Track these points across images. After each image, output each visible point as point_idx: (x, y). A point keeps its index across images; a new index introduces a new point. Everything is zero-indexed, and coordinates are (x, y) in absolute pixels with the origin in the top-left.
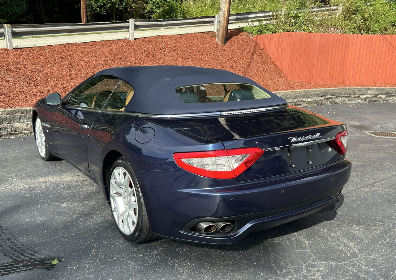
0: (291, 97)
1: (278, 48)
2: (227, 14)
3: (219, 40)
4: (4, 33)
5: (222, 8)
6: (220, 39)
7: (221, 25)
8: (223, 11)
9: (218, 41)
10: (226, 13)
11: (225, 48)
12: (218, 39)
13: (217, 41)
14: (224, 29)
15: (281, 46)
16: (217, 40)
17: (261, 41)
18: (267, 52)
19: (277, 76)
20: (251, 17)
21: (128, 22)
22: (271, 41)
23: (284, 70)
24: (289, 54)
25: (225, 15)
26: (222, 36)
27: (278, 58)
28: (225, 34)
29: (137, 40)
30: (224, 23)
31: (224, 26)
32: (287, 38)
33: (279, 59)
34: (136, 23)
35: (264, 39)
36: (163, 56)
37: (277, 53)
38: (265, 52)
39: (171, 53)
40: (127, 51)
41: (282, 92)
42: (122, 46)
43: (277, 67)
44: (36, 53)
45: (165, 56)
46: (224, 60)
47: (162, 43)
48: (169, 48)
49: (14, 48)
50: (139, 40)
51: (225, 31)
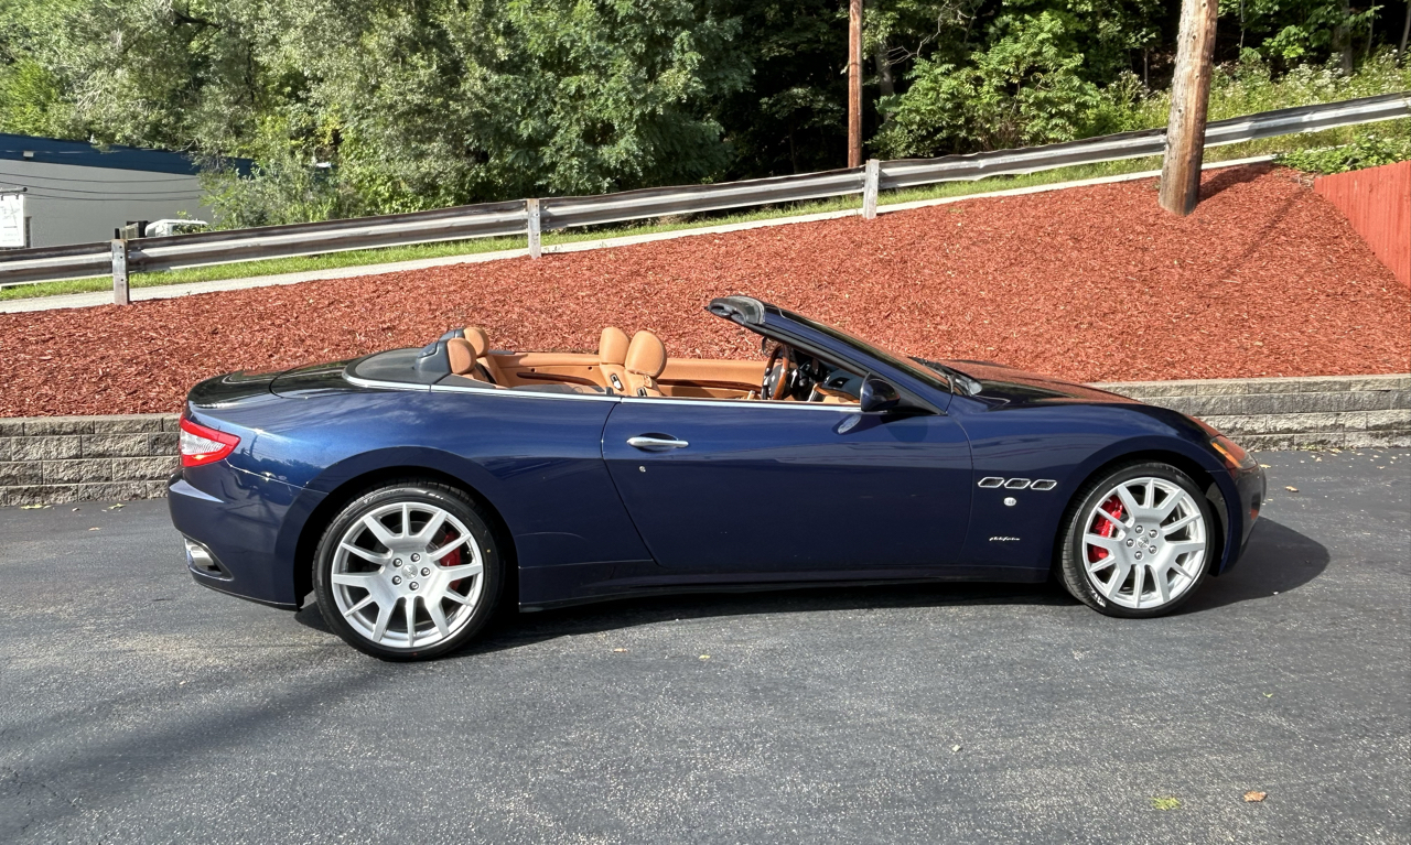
1: (1400, 215)
2: (1196, 119)
3: (1166, 203)
4: (526, 221)
5: (1178, 101)
6: (1171, 196)
7: (1173, 155)
8: (1180, 111)
9: (1164, 203)
10: (1192, 116)
11: (1186, 225)
12: (1165, 199)
13: (1162, 206)
14: (1185, 165)
16: (1160, 200)
17: (1340, 195)
18: (1362, 231)
19: (1388, 316)
21: (864, 170)
22: (1375, 190)
25: (1186, 122)
26: (1177, 186)
27: (1402, 248)
28: (1188, 181)
29: (885, 217)
30: (1184, 147)
31: (1184, 157)
33: (1405, 255)
34: (885, 171)
35: (1350, 187)
36: (938, 257)
37: (1398, 234)
38: (1355, 233)
39: (973, 248)
40: (832, 247)
41: (1376, 381)
42: (825, 236)
43: (1397, 285)
44: (586, 262)
45: (946, 256)
46: (1168, 262)
47: (958, 222)
48: (971, 234)
49: (543, 255)
50: (890, 216)
51: (1189, 170)
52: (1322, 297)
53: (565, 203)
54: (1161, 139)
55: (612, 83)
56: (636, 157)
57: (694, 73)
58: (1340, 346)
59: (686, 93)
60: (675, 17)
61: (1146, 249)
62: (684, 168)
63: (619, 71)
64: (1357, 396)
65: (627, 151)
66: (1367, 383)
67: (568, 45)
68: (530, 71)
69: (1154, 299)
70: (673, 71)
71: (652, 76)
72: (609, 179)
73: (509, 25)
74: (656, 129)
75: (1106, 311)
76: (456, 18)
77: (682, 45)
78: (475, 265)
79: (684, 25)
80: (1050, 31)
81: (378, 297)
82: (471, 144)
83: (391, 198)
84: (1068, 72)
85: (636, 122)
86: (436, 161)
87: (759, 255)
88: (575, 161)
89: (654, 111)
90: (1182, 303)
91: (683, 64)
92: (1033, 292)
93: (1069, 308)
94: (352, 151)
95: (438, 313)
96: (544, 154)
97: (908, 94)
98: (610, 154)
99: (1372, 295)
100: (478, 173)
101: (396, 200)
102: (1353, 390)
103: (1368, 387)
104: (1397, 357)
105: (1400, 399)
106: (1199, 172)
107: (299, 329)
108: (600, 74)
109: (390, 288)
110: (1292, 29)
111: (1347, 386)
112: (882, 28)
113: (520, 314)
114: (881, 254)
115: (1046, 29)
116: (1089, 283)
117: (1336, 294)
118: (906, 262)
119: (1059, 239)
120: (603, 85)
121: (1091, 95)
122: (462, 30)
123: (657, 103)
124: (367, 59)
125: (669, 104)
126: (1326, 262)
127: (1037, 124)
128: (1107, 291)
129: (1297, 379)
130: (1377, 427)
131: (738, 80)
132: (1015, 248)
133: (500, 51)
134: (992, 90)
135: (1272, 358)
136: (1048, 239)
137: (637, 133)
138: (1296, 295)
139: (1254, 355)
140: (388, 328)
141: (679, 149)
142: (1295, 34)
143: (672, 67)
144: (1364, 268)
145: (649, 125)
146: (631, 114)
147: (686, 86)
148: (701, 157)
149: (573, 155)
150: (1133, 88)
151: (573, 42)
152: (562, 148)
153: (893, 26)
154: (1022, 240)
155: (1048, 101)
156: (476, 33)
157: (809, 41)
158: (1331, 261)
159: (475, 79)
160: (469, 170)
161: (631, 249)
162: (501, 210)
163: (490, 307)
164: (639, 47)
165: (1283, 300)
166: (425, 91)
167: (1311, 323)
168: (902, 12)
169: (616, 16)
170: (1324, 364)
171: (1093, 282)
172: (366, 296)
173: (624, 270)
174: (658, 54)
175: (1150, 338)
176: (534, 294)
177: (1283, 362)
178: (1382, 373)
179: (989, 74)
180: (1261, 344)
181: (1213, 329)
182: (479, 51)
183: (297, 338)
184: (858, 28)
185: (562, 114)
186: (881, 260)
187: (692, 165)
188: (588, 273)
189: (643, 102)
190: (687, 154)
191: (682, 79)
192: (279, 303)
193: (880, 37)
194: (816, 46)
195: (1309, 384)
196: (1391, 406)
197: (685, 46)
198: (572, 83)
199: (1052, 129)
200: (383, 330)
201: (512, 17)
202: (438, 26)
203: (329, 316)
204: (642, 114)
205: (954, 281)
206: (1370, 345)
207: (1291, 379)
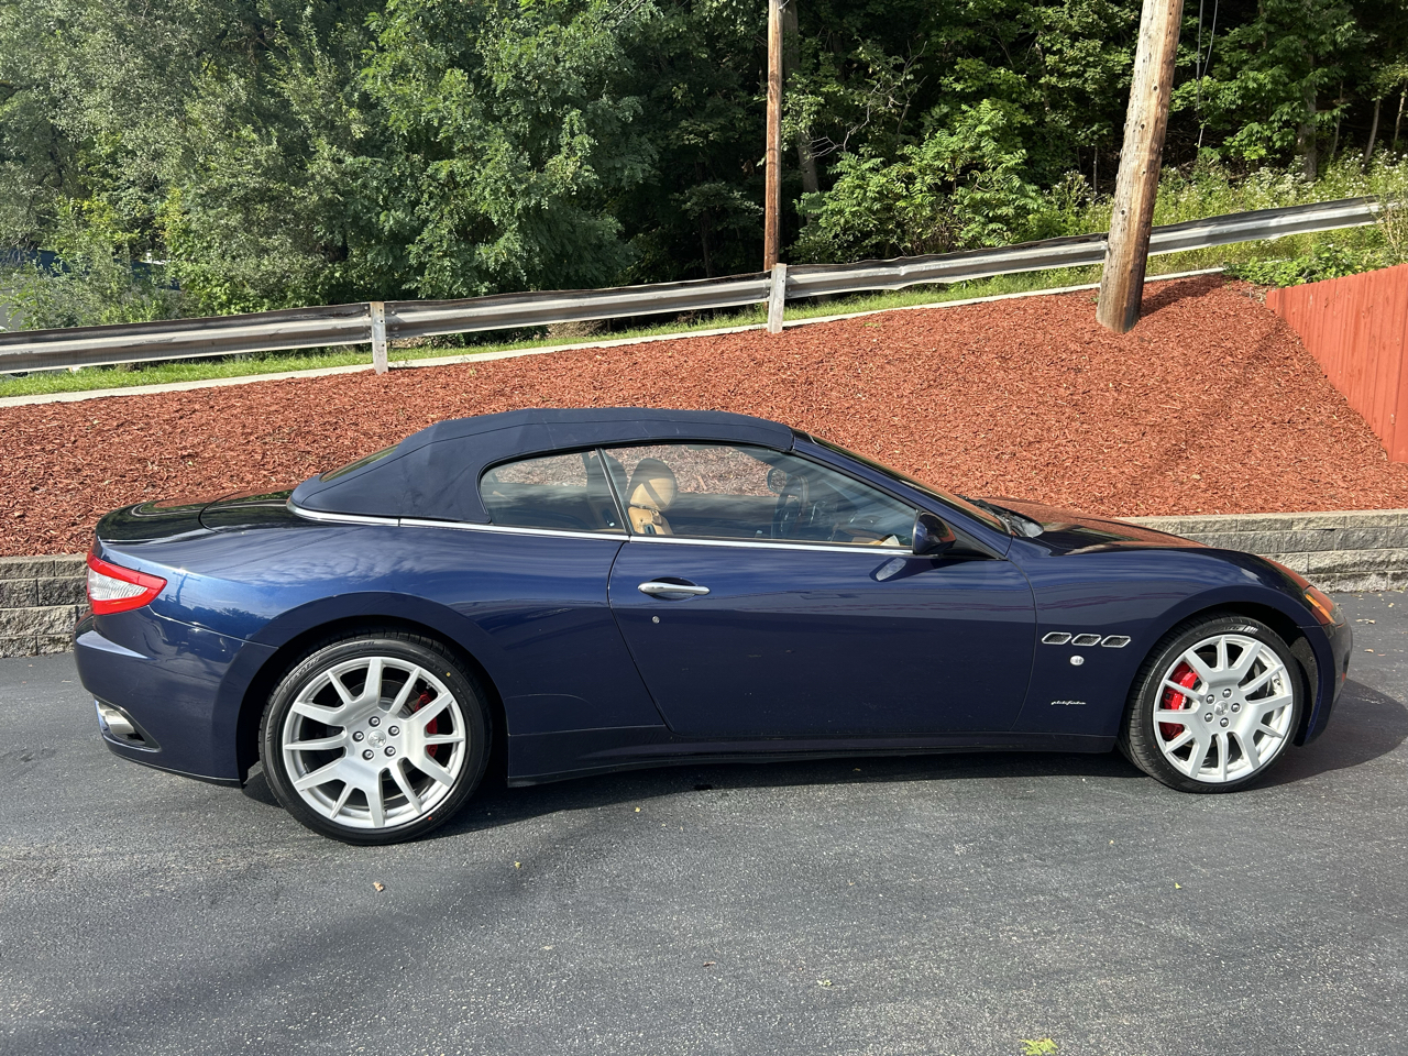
0: (1375, 539)
1: (1356, 334)
2: (1140, 221)
3: (1104, 317)
5: (1121, 201)
6: (1110, 310)
7: (1114, 263)
8: (1123, 212)
9: (1102, 318)
10: (1137, 218)
11: (1124, 343)
12: (1102, 313)
13: (1099, 321)
14: (1127, 275)
15: (1368, 326)
16: (1098, 315)
17: (1294, 310)
18: (1314, 351)
19: (1338, 446)
20: (1282, 223)
22: (1330, 306)
23: (1379, 424)
24: (1398, 354)
25: (1130, 226)
26: (1117, 299)
27: (1356, 372)
28: (1130, 293)
29: (791, 332)
30: (1126, 254)
31: (1125, 265)
32: (1389, 291)
33: (1360, 379)
35: (1305, 301)
36: (847, 378)
37: (1353, 355)
38: (1307, 353)
39: (888, 367)
40: (729, 366)
41: (1321, 518)
42: (723, 352)
43: (1349, 411)
44: (442, 379)
45: (857, 377)
46: (1102, 385)
47: (873, 337)
48: (887, 352)
49: (390, 369)
50: (798, 331)
51: (1131, 280)
52: (1268, 425)
53: (417, 307)
54: (1102, 245)
55: (488, 171)
56: (520, 258)
57: (586, 160)
58: (1284, 480)
59: (577, 185)
60: (564, 92)
61: (1080, 370)
62: (577, 271)
63: (496, 156)
64: (1299, 536)
65: (510, 251)
66: (1310, 521)
67: (436, 124)
68: (392, 152)
69: (1085, 426)
70: (561, 157)
71: (538, 164)
72: (486, 284)
73: (365, 96)
74: (543, 228)
75: (1032, 439)
76: (300, 85)
77: (572, 126)
78: (306, 380)
79: (575, 103)
80: (988, 123)
81: (181, 418)
82: (321, 237)
83: (229, 302)
84: (1007, 170)
85: (519, 217)
86: (282, 260)
87: (645, 373)
88: (446, 262)
89: (538, 204)
90: (1115, 430)
91: (572, 149)
92: (952, 418)
93: (990, 436)
94: (181, 245)
95: (252, 438)
96: (409, 253)
97: (833, 192)
98: (489, 254)
99: (1321, 423)
100: (332, 273)
101: (236, 304)
102: (1294, 529)
103: (1311, 525)
104: (1345, 492)
105: (1345, 538)
106: (1141, 284)
107: (75, 456)
108: (476, 158)
109: (197, 407)
110: (1255, 126)
111: (1290, 524)
112: (804, 115)
113: (353, 440)
114: (784, 373)
115: (986, 120)
116: (1015, 408)
117: (1283, 421)
118: (811, 383)
119: (984, 358)
120: (479, 171)
121: (1032, 198)
122: (308, 99)
123: (543, 196)
124: (192, 132)
125: (557, 196)
126: (1273, 386)
127: (972, 229)
128: (1034, 417)
129: (1235, 517)
130: (1318, 570)
131: (636, 170)
132: (934, 367)
133: (354, 127)
134: (925, 189)
135: (1210, 493)
136: (973, 358)
137: (520, 229)
138: (1239, 422)
139: (1190, 489)
140: (189, 455)
141: (570, 249)
142: (1258, 132)
143: (560, 152)
144: (1314, 393)
145: (532, 221)
146: (512, 208)
147: (576, 176)
148: (598, 260)
149: (445, 255)
150: (1079, 190)
151: (442, 119)
152: (430, 247)
153: (817, 113)
154: (943, 359)
155: (984, 202)
156: (326, 104)
157: (723, 128)
158: (1279, 385)
159: (324, 160)
160: (323, 269)
161: (496, 364)
162: (338, 315)
163: (318, 431)
164: (523, 126)
165: (1225, 429)
166: (264, 174)
167: (1254, 454)
168: (827, 96)
169: (495, 90)
170: (1266, 500)
171: (1018, 407)
172: (167, 417)
173: (486, 388)
174: (544, 137)
175: (1077, 470)
176: (374, 415)
177: (1221, 497)
178: (1327, 510)
179: (922, 171)
180: (1198, 477)
181: (1147, 460)
182: (331, 126)
183: (71, 467)
184: (777, 113)
185: (432, 204)
186: (783, 381)
187: (589, 269)
188: (441, 392)
189: (527, 193)
190: (580, 257)
191: (571, 169)
192: (55, 423)
193: (802, 125)
194: (731, 133)
195: (1248, 522)
196: (1335, 547)
197: (575, 127)
198: (443, 168)
199: (989, 235)
200: (183, 457)
201: (368, 86)
202: (279, 95)
203: (117, 440)
204: (526, 208)
205: (864, 405)
206: (1316, 479)
207: (1228, 517)
